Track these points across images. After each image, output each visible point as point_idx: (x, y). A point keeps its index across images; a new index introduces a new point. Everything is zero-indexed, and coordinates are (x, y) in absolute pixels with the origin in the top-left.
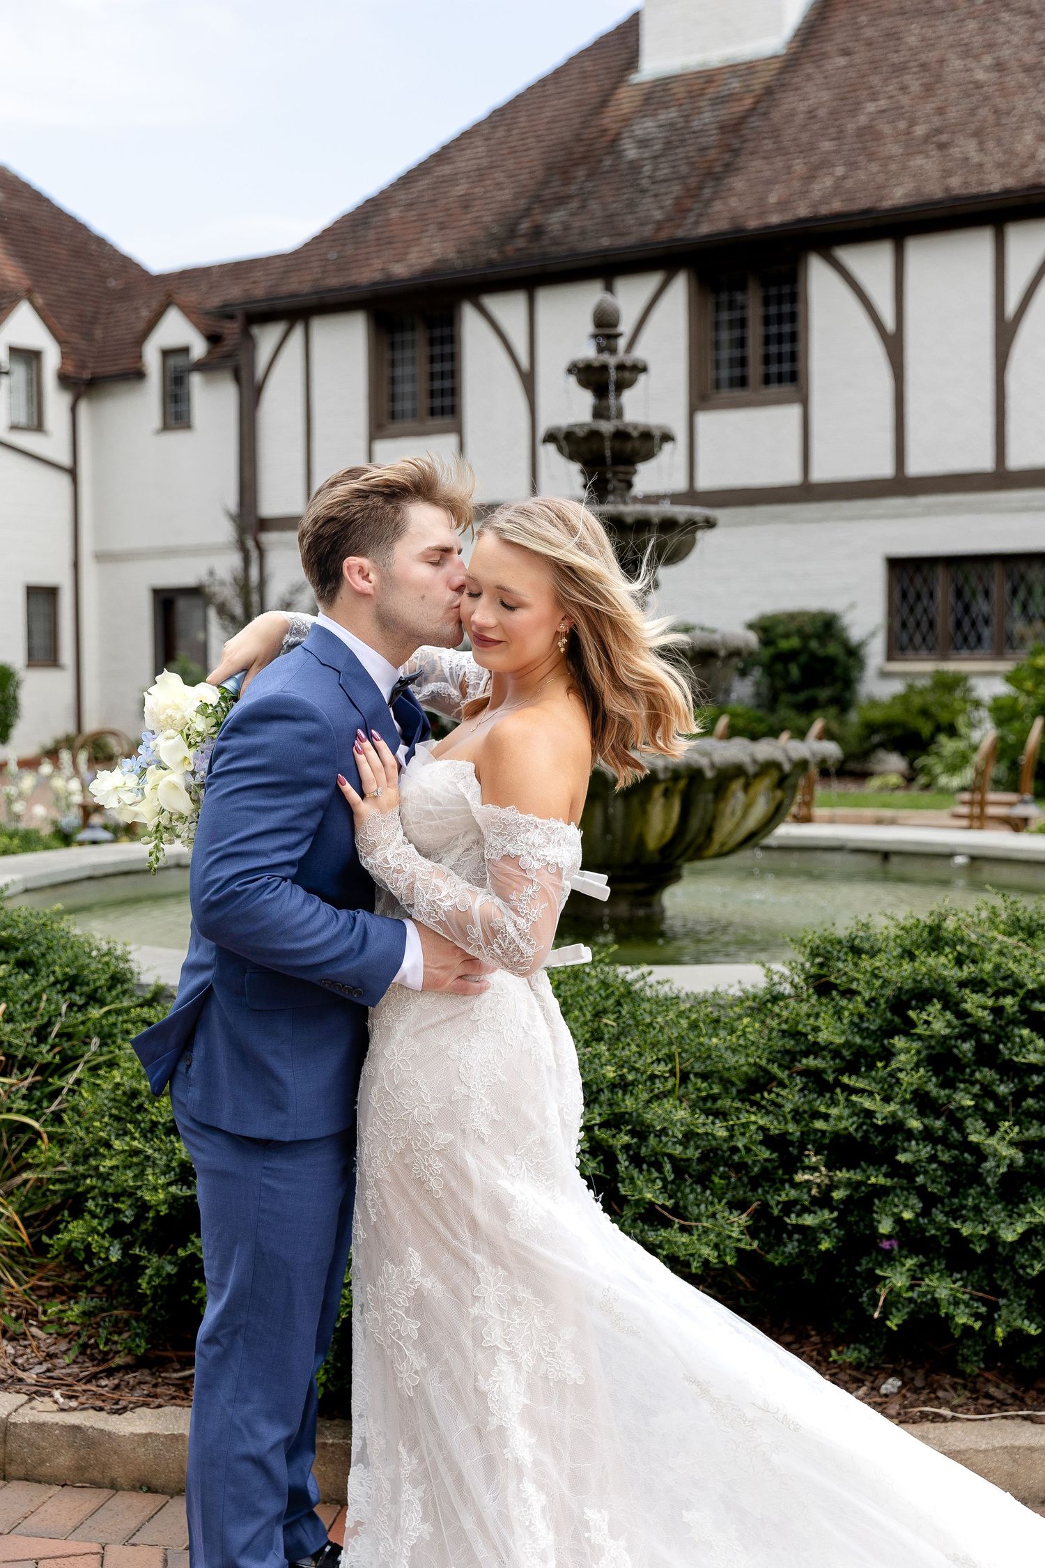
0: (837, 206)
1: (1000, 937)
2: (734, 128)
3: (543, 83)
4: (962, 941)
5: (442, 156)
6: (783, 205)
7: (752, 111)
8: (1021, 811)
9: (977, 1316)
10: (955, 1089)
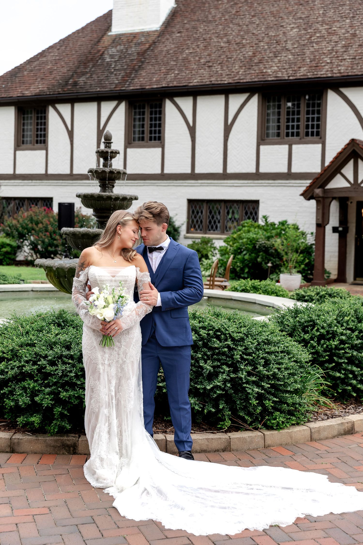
0: (175, 84)
1: (210, 317)
2: (142, 54)
3: (78, 32)
4: (201, 317)
5: (42, 54)
6: (158, 82)
7: (148, 49)
8: (224, 284)
9: (200, 408)
10: (197, 353)
